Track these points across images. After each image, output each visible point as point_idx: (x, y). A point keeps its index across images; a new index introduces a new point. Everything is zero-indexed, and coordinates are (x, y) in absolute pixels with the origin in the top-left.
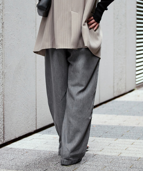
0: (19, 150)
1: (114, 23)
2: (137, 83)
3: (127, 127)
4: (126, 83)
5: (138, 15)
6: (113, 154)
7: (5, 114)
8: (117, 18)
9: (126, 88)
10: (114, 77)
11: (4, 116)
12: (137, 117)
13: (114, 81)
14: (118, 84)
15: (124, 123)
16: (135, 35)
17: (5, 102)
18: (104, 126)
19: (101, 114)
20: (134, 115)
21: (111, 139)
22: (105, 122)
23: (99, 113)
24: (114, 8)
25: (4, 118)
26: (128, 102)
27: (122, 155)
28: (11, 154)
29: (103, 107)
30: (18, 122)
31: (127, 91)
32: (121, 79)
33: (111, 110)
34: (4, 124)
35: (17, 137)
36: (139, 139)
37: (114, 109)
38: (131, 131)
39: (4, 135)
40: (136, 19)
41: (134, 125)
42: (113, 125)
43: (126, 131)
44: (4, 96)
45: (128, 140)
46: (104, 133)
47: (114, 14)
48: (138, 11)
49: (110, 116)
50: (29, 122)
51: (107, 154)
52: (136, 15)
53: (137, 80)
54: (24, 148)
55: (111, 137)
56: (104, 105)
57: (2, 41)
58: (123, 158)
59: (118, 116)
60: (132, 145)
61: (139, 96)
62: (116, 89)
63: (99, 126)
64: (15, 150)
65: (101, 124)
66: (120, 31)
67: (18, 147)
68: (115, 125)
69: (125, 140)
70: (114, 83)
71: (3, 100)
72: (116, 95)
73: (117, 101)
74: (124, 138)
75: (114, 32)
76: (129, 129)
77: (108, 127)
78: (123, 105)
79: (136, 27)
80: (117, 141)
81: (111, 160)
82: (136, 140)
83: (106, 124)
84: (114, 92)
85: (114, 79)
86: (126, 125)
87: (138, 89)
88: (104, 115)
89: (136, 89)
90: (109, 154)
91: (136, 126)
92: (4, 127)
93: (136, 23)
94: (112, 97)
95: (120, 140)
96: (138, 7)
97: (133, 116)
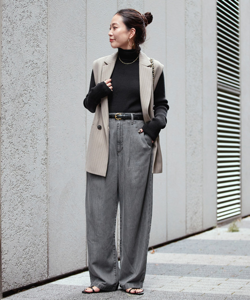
0: (65, 287)
1: (186, 141)
2: (219, 219)
3: (196, 266)
4: (203, 218)
5: (219, 131)
6: (174, 290)
7: (49, 245)
8: (191, 135)
9: (202, 225)
10: (186, 210)
11: (48, 247)
12: (210, 256)
13: (186, 214)
14: (192, 218)
15: (194, 261)
16: (216, 157)
17: (50, 231)
18: (169, 265)
19: (167, 252)
20: (208, 254)
21: (174, 276)
22: (171, 261)
23: (165, 252)
24: (186, 123)
25: (48, 249)
26: (203, 241)
27: (184, 291)
28: (57, 290)
29: (172, 246)
30: (65, 256)
31: (205, 228)
32: (196, 213)
33: (181, 249)
34: (48, 257)
35: (64, 273)
36: (208, 276)
37: (185, 248)
38: (201, 269)
39: (48, 269)
40: (216, 136)
41: (205, 264)
42: (180, 263)
43: (194, 269)
44: (48, 223)
45: (195, 278)
46: (167, 271)
47: (186, 130)
48: (219, 126)
49: (178, 255)
50: (78, 257)
51: (167, 290)
52: (216, 131)
53: (219, 215)
54: (71, 284)
55: (175, 274)
56: (173, 244)
57: (46, 160)
58: (185, 294)
59: (188, 255)
60: (198, 282)
61: (219, 234)
62: (188, 225)
63: (163, 264)
64: (61, 286)
65: (165, 262)
66: (194, 152)
67: (64, 284)
68: (183, 263)
69: (191, 277)
70: (186, 217)
71: (48, 228)
72: (190, 233)
73: (190, 240)
74: (191, 276)
75: (186, 153)
76: (198, 267)
77: (173, 265)
78: (197, 243)
79: (216, 147)
80: (181, 279)
81: (171, 295)
82: (204, 278)
83: (172, 262)
84: (186, 229)
85: (186, 212)
86: (195, 264)
87: (219, 227)
88: (170, 254)
89: (217, 226)
90: (170, 290)
91: (207, 264)
92: (48, 260)
93: (216, 141)
94: (184, 235)
95: (185, 278)
96: (219, 121)
97: (206, 255)
